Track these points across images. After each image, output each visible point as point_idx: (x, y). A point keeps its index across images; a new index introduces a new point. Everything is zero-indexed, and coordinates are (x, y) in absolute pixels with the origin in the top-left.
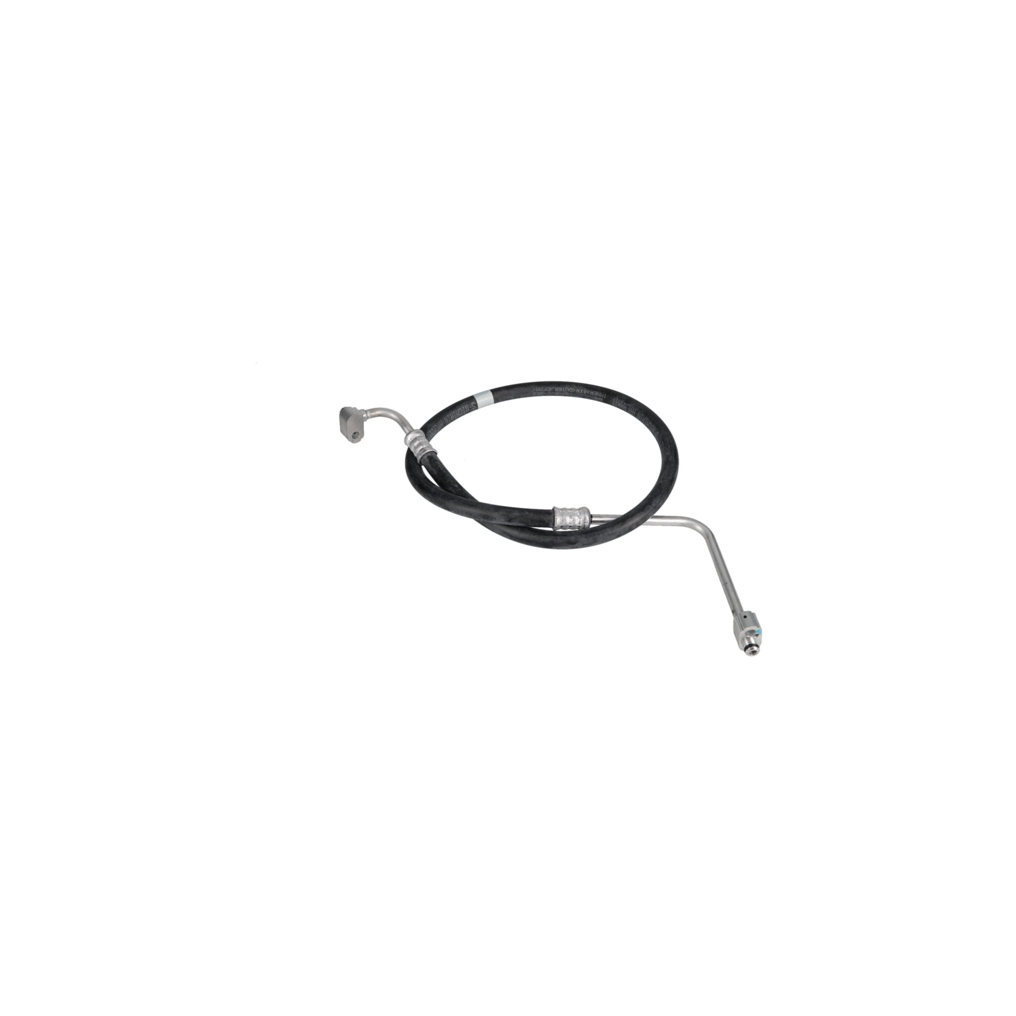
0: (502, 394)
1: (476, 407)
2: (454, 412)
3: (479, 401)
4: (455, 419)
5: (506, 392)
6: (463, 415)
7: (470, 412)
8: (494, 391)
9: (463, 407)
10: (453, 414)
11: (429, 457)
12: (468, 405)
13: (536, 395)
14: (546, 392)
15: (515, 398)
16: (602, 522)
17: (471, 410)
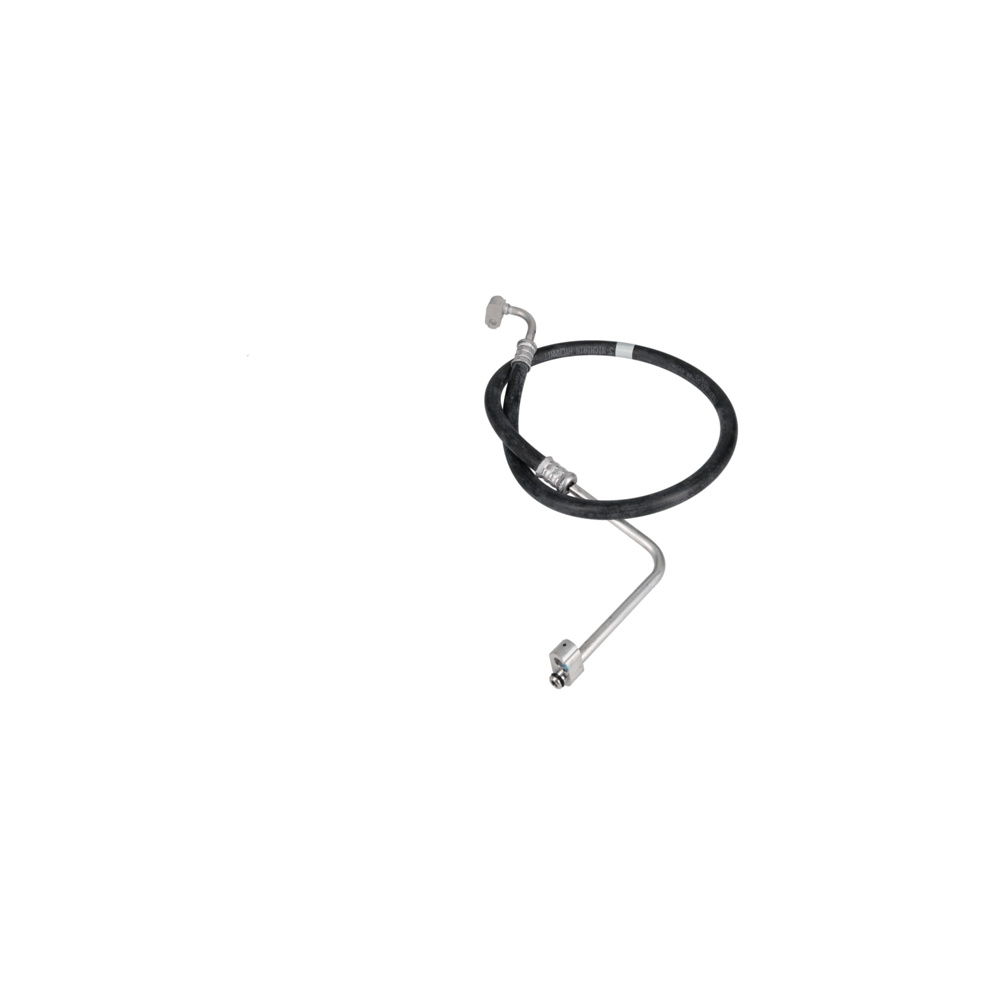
0: (642, 353)
1: (613, 353)
2: (589, 347)
3: (618, 349)
4: (587, 354)
5: (646, 353)
6: (598, 354)
7: (604, 355)
8: (637, 348)
9: (600, 347)
10: (588, 348)
11: (517, 365)
12: (607, 348)
13: (671, 370)
14: (679, 372)
15: (652, 363)
16: (577, 495)
17: (607, 354)
